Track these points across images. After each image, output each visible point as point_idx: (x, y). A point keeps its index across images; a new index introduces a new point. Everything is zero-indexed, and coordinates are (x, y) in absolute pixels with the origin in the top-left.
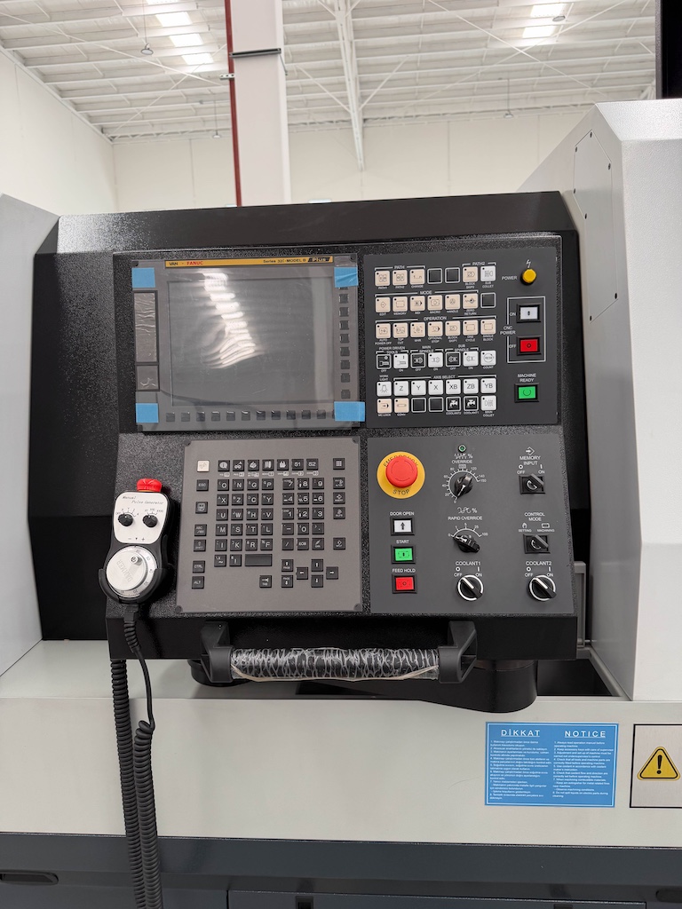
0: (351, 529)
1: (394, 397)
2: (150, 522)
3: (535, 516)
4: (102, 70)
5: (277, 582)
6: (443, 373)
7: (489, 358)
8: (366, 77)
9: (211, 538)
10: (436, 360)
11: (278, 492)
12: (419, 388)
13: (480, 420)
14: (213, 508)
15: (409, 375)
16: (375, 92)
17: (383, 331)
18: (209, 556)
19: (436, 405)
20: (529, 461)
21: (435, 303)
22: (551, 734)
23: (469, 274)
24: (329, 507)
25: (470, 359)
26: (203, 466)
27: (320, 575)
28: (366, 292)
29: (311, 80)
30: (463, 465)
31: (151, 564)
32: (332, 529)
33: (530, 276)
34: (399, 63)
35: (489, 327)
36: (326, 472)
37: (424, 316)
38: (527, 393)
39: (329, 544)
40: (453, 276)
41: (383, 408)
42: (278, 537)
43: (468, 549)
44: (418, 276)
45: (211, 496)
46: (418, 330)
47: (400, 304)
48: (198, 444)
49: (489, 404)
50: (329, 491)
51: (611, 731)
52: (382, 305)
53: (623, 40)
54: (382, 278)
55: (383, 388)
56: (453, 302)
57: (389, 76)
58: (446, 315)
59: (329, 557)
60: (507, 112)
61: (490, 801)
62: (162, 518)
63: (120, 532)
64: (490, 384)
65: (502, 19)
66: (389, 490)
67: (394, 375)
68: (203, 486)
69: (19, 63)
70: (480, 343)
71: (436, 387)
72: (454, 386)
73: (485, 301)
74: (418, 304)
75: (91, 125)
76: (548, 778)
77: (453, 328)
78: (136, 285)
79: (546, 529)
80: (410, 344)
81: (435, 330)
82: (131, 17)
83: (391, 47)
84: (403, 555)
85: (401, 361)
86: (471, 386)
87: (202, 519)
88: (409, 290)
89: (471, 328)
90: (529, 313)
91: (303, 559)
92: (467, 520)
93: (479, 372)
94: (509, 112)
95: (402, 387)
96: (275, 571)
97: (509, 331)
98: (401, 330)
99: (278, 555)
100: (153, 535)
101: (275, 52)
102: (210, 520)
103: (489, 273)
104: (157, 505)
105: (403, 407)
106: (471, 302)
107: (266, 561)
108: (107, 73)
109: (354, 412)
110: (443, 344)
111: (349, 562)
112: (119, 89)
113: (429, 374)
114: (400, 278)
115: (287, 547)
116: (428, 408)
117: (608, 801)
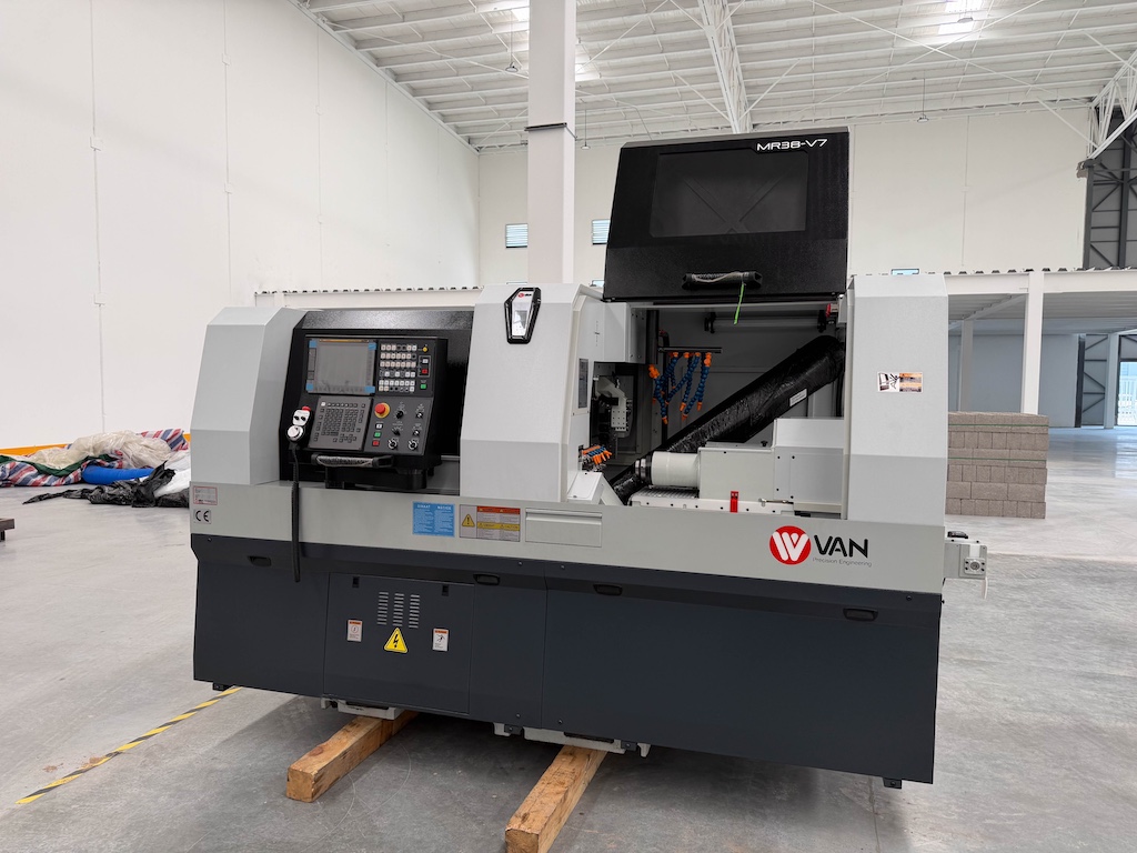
0: (363, 426)
1: (384, 385)
2: (304, 419)
3: (417, 425)
4: (471, 83)
6: (399, 378)
7: (413, 375)
8: (753, 81)
9: (323, 426)
10: (397, 374)
11: (344, 413)
12: (392, 383)
13: (408, 394)
14: (325, 417)
15: (389, 378)
16: (762, 96)
17: (382, 364)
18: (320, 432)
19: (397, 389)
20: (420, 408)
21: (399, 356)
22: (433, 507)
23: (409, 348)
24: (357, 419)
25: (408, 374)
26: (323, 404)
27: (351, 439)
28: (378, 352)
29: (688, 87)
30: (402, 408)
31: (302, 432)
32: (358, 425)
33: (425, 349)
34: (789, 67)
35: (414, 365)
37: (395, 360)
38: (423, 386)
39: (356, 429)
40: (404, 349)
41: (381, 389)
43: (397, 433)
44: (394, 347)
45: (324, 414)
46: (393, 364)
47: (388, 356)
48: (323, 397)
49: (412, 389)
50: (358, 414)
51: (452, 507)
52: (383, 356)
53: (1065, 33)
54: (383, 347)
55: (381, 382)
56: (404, 356)
57: (778, 79)
58: (401, 360)
59: (355, 434)
61: (414, 533)
62: (307, 419)
63: (295, 421)
64: (413, 383)
65: (909, 17)
66: (378, 415)
67: (385, 378)
68: (322, 410)
69: (390, 80)
70: (411, 370)
71: (397, 383)
72: (402, 383)
73: (413, 357)
74: (393, 356)
75: (459, 136)
76: (433, 524)
77: (403, 365)
79: (420, 429)
80: (390, 369)
81: (398, 364)
82: (501, 35)
83: (779, 50)
84: (378, 435)
85: (387, 374)
86: (407, 383)
87: (320, 420)
88: (391, 352)
89: (408, 365)
90: (425, 361)
91: (347, 434)
92: (399, 425)
93: (410, 379)
94: (923, 116)
95: (387, 382)
96: (338, 437)
97: (419, 366)
98: (388, 364)
99: (340, 432)
100: (303, 423)
101: (562, 126)
102: (323, 421)
103: (415, 348)
104: (306, 414)
105: (387, 389)
106: (409, 356)
107: (337, 434)
108: (475, 86)
109: (373, 390)
110: (400, 369)
111: (360, 436)
112: (487, 100)
113: (395, 378)
114: (389, 347)
115: (344, 429)
116: (394, 390)
117: (452, 534)
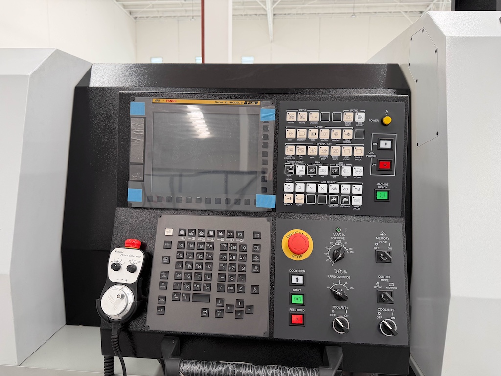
0: (263, 279)
1: (295, 193)
2: (132, 269)
3: (385, 278)
5: (212, 313)
6: (328, 179)
7: (359, 172)
9: (171, 281)
10: (323, 171)
11: (217, 252)
12: (311, 188)
13: (351, 211)
14: (174, 260)
15: (305, 179)
17: (290, 150)
18: (169, 293)
19: (322, 200)
20: (382, 240)
21: (325, 134)
23: (348, 117)
24: (249, 263)
25: (346, 171)
26: (169, 232)
27: (241, 310)
28: (280, 125)
30: (338, 240)
31: (131, 298)
32: (251, 279)
33: (387, 120)
35: (359, 151)
36: (248, 240)
37: (317, 142)
38: (382, 196)
39: (248, 289)
40: (337, 118)
41: (288, 199)
42: (215, 282)
43: (340, 299)
44: (315, 117)
45: (173, 253)
46: (313, 151)
47: (302, 134)
48: (167, 217)
49: (357, 201)
50: (250, 253)
52: (290, 134)
54: (291, 117)
55: (288, 187)
56: (336, 134)
58: (331, 142)
59: (248, 298)
60: (353, 14)
62: (139, 267)
63: (112, 275)
64: (358, 189)
66: (289, 255)
67: (296, 179)
68: (168, 245)
70: (352, 161)
71: (323, 188)
72: (334, 188)
73: (358, 135)
74: (313, 134)
75: (125, 10)
77: (336, 151)
78: (133, 113)
79: (392, 287)
80: (307, 159)
81: (324, 151)
84: (297, 299)
85: (301, 170)
86: (346, 189)
87: (166, 268)
88: (308, 125)
89: (347, 151)
90: (385, 144)
91: (230, 299)
92: (340, 278)
93: (352, 180)
94: (354, 14)
95: (300, 187)
96: (212, 306)
97: (372, 155)
98: (301, 150)
99: (215, 295)
100: (133, 278)
102: (171, 268)
103: (361, 117)
104: (137, 257)
105: (300, 200)
106: (348, 134)
107: (206, 298)
109: (269, 201)
110: (328, 160)
111: (261, 302)
113: (318, 180)
114: (303, 117)
115: (221, 288)
116: (317, 202)
